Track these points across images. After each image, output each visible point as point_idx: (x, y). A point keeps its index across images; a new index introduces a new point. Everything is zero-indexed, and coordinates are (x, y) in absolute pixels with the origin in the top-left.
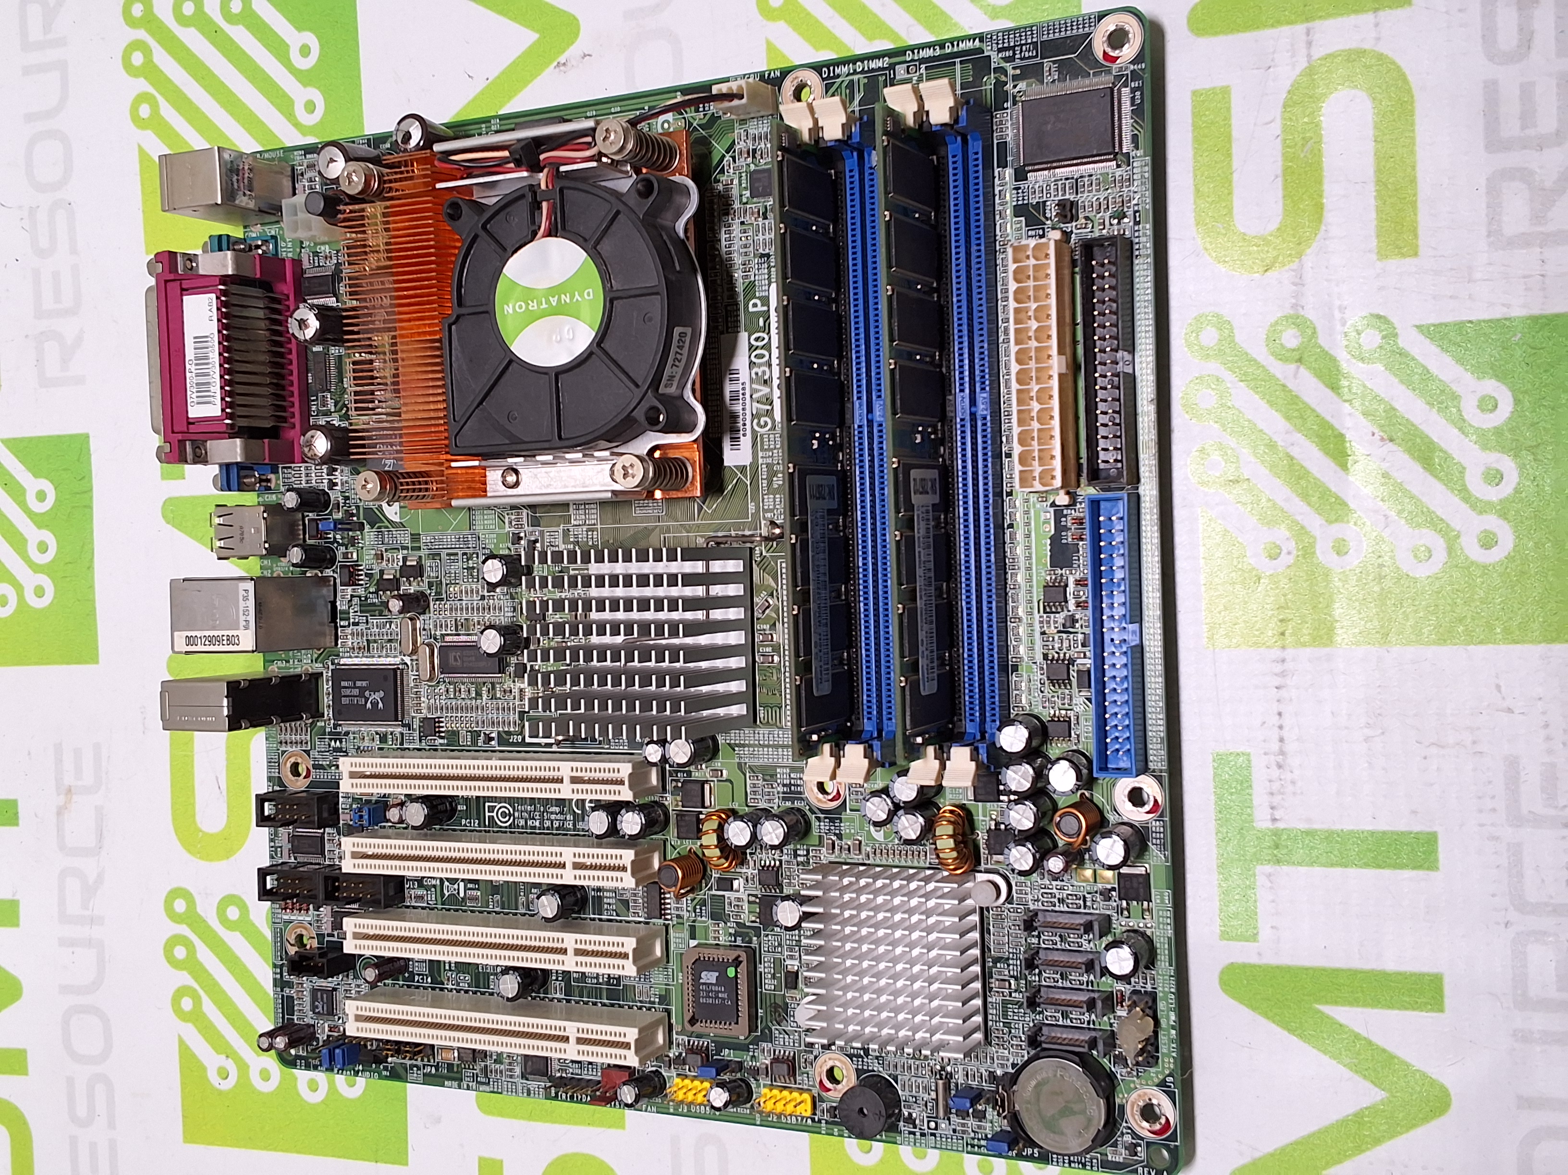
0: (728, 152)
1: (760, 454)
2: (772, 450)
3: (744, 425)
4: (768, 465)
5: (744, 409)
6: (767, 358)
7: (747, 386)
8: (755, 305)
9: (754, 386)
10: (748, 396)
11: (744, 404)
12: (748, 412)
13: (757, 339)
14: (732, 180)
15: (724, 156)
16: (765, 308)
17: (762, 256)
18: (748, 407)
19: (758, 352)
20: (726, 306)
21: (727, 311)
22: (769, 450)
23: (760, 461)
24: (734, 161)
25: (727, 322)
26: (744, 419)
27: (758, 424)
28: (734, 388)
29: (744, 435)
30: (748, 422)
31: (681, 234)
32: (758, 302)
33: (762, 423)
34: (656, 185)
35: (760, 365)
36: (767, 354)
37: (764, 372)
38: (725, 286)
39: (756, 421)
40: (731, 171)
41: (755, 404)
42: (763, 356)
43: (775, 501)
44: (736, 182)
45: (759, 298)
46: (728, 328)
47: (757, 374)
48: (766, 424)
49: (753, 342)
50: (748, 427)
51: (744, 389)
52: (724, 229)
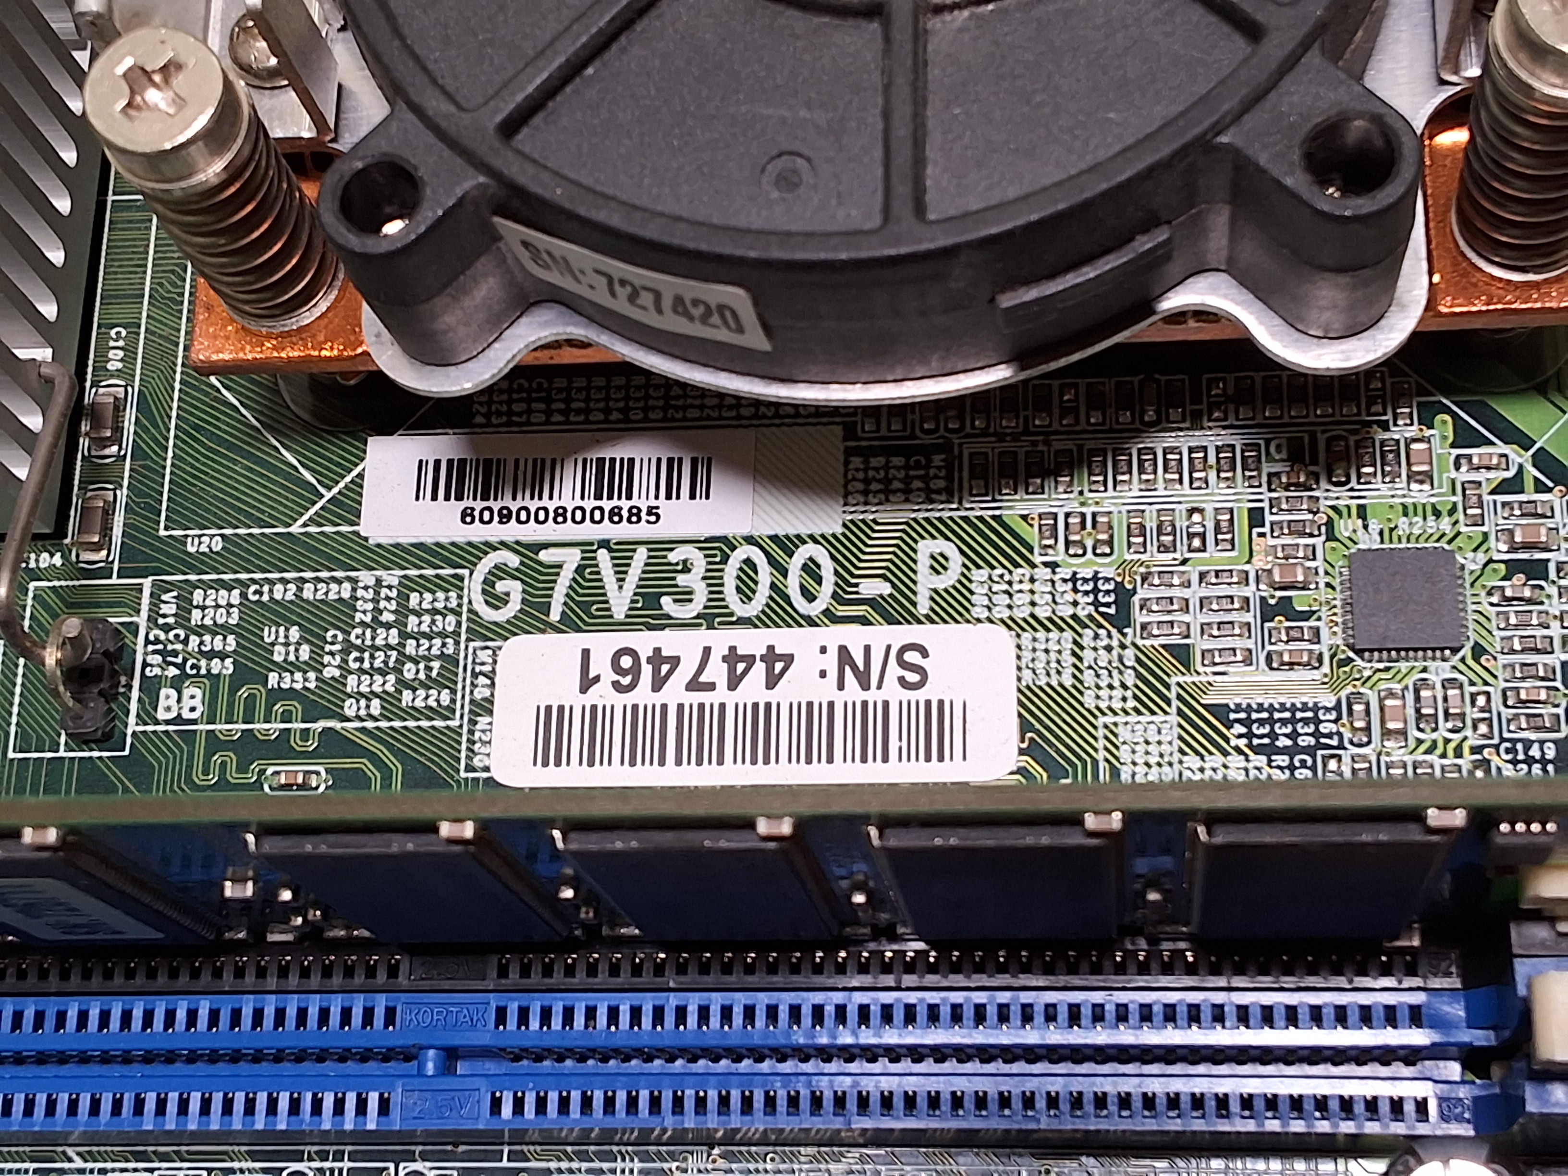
0: (1542, 460)
1: (392, 577)
2: (400, 624)
3: (505, 516)
4: (350, 605)
5: (561, 514)
6: (740, 609)
7: (642, 530)
8: (939, 564)
9: (641, 554)
10: (608, 530)
11: (581, 516)
12: (549, 531)
13: (811, 569)
14: (1427, 477)
15: (1525, 442)
16: (923, 607)
17: (1123, 595)
18: (568, 531)
19: (765, 575)
20: (945, 448)
21: (927, 451)
22: (404, 610)
23: (366, 577)
24: (1502, 488)
25: (889, 452)
26: (523, 517)
27: (500, 572)
28: (644, 479)
29: (467, 516)
30: (512, 531)
31: (1173, 302)
32: (947, 580)
33: (501, 587)
34: (1364, 205)
35: (713, 579)
36: (753, 609)
37: (685, 596)
38: (1022, 449)
39: (513, 560)
40: (1464, 475)
41: (572, 558)
42: (746, 592)
43: (216, 629)
44: (1420, 493)
45: (964, 585)
46: (866, 453)
47: (686, 568)
48: (503, 600)
49: (803, 553)
50: (496, 532)
51: (635, 514)
52: (1238, 443)
